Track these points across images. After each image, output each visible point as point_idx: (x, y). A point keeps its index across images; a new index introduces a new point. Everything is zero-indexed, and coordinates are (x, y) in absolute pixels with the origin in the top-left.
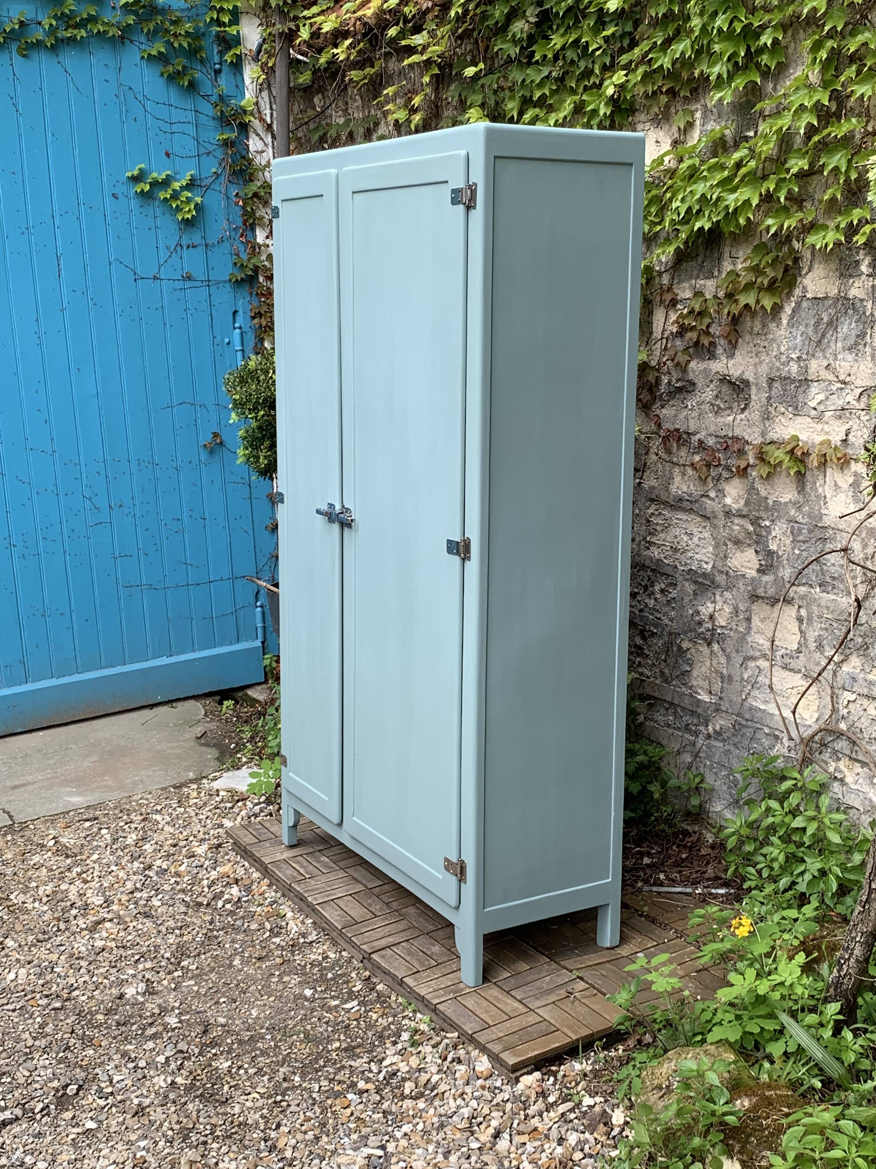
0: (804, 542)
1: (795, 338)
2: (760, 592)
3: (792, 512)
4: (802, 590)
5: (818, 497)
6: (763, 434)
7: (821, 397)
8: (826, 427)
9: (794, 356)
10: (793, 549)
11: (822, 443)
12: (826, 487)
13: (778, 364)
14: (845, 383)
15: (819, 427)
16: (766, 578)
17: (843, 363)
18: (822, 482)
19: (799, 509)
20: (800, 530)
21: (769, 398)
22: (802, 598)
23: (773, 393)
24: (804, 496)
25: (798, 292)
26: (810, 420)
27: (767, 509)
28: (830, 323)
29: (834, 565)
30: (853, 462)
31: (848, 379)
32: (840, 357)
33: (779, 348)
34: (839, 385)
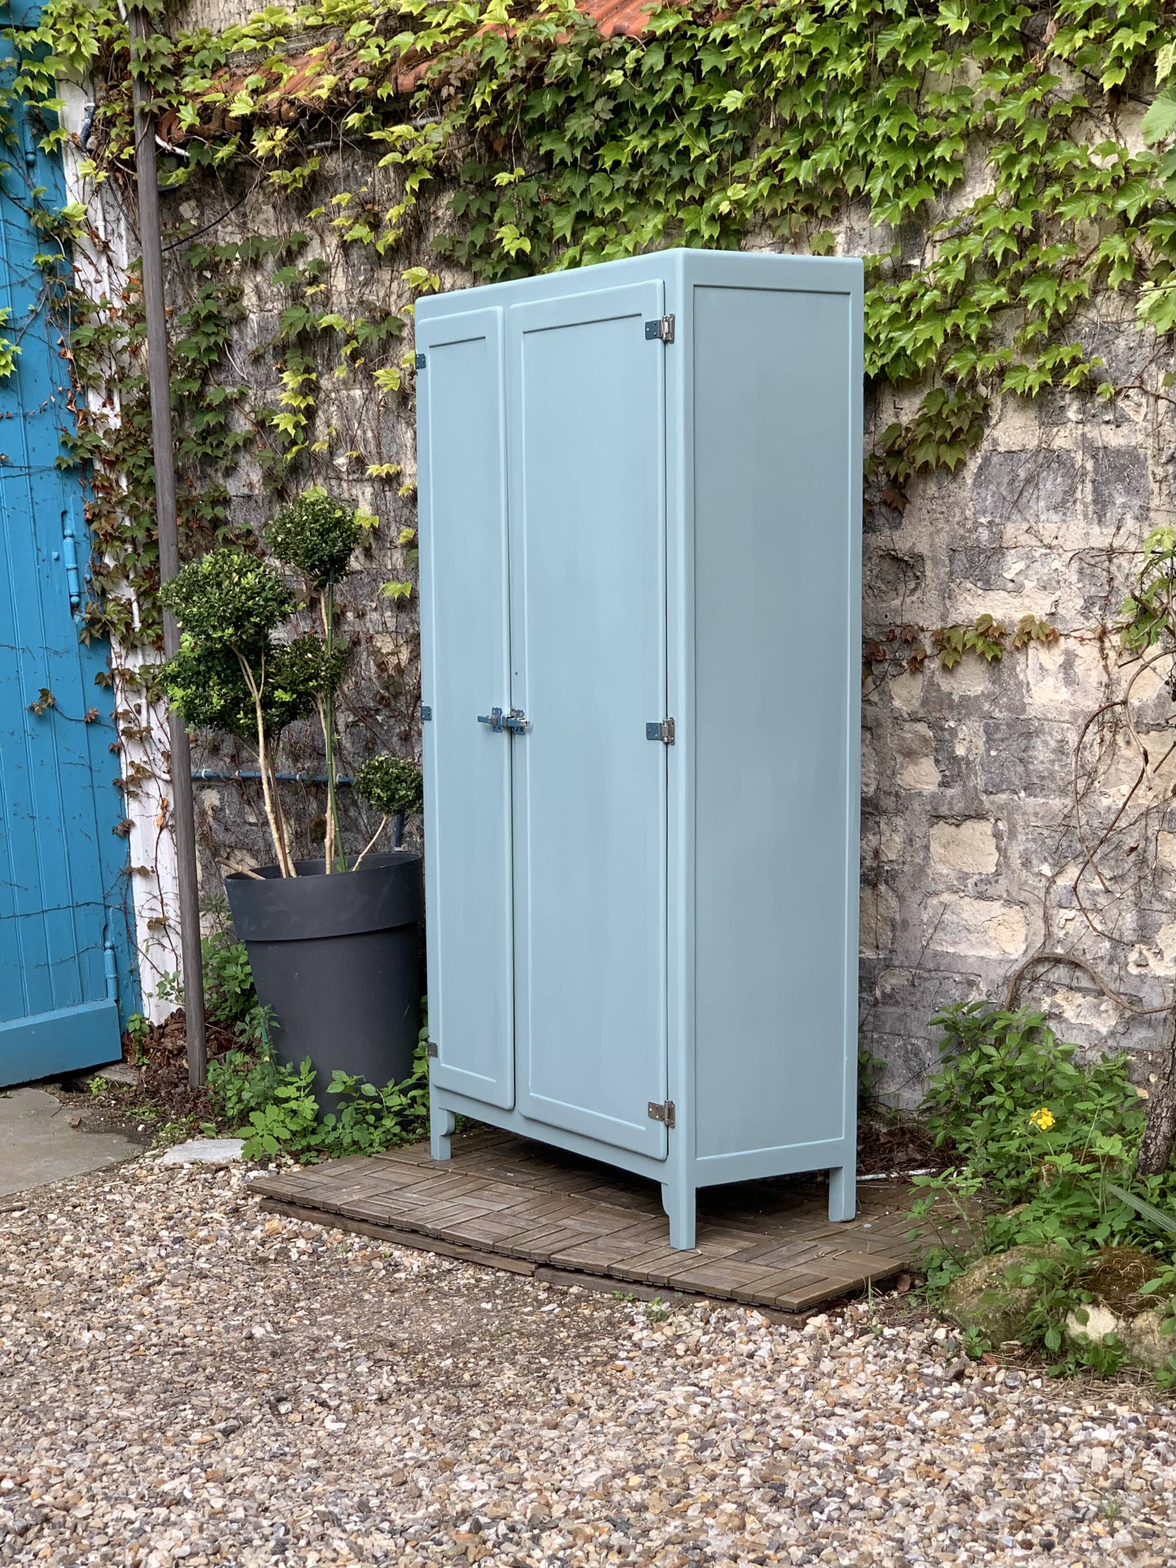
0: (1002, 740)
1: (985, 499)
2: (944, 810)
3: (986, 707)
4: (1003, 797)
5: (1019, 685)
6: (944, 617)
7: (1021, 565)
8: (1027, 600)
9: (983, 520)
10: (988, 751)
11: (1023, 621)
12: (1029, 672)
13: (961, 531)
14: (1050, 547)
15: (1017, 602)
16: (950, 792)
17: (1047, 525)
18: (1023, 666)
19: (994, 701)
20: (997, 727)
21: (951, 573)
22: (1001, 808)
23: (956, 568)
24: (1001, 686)
25: (985, 445)
26: (1005, 594)
27: (951, 707)
28: (1028, 481)
29: (1042, 762)
30: (1062, 639)
31: (1055, 542)
32: (1043, 517)
33: (963, 513)
34: (1044, 551)
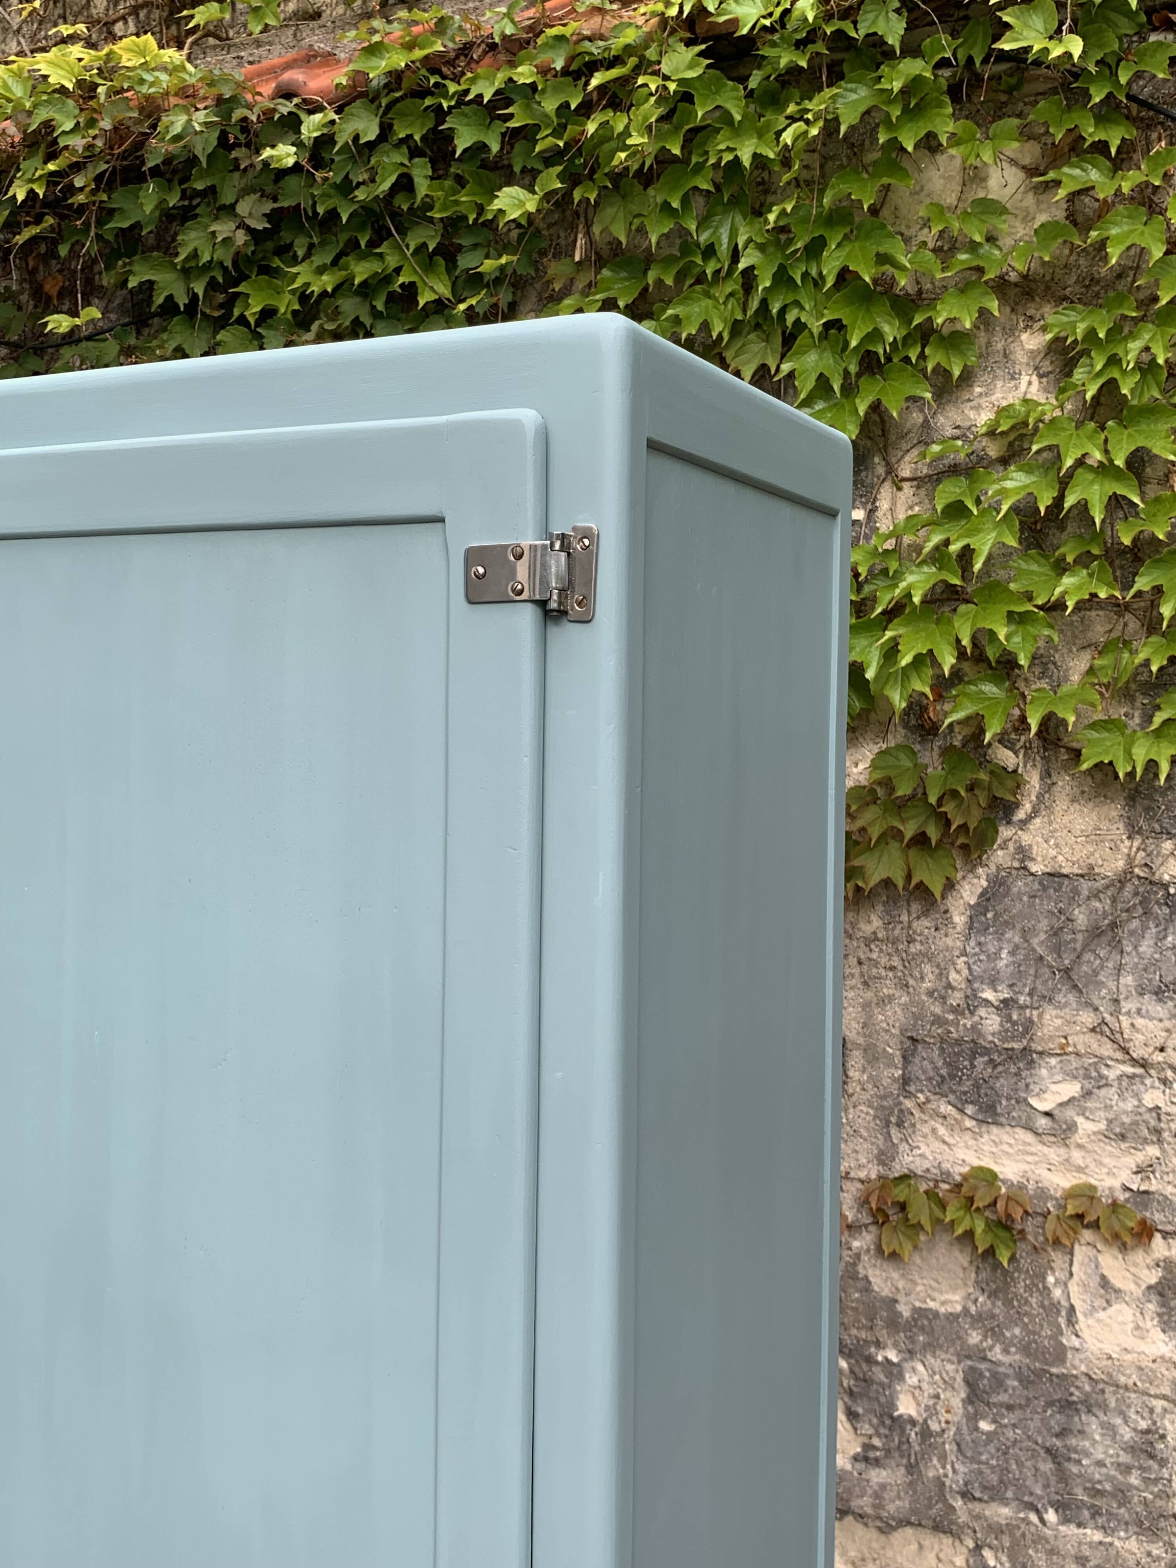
0: (1010, 1408)
1: (997, 955)
2: (864, 1503)
3: (974, 1338)
4: (1003, 1513)
5: (1052, 1308)
6: (885, 1157)
7: (1072, 1089)
8: (1077, 1156)
9: (988, 995)
10: (973, 1419)
11: (1072, 1194)
12: (1074, 1288)
13: (937, 1010)
14: (1144, 1064)
15: (1054, 1153)
16: (877, 1476)
17: (1140, 1022)
18: (1062, 1275)
19: (994, 1332)
20: (998, 1382)
21: (905, 1081)
22: (997, 1530)
23: (915, 1069)
24: (1008, 1303)
25: (1000, 857)
26: (1029, 1137)
27: (894, 1323)
28: (1095, 933)
29: (1100, 1464)
30: (1158, 1236)
31: (1158, 1057)
32: (1126, 1006)
33: (942, 975)
34: (1129, 1070)
